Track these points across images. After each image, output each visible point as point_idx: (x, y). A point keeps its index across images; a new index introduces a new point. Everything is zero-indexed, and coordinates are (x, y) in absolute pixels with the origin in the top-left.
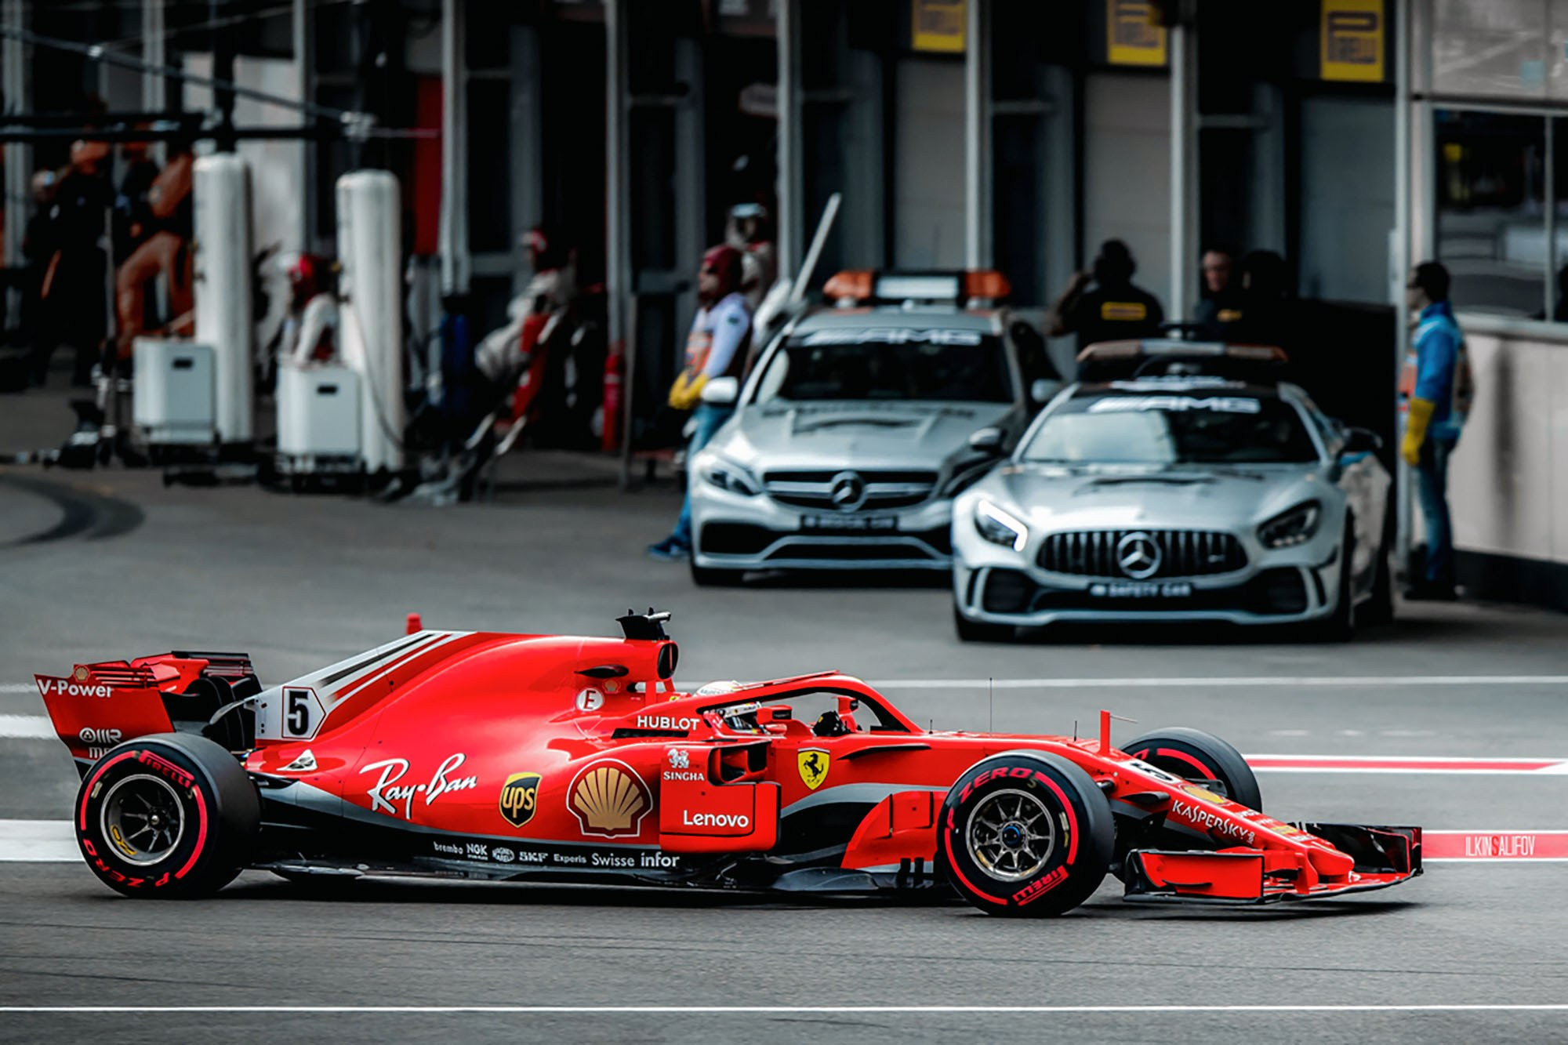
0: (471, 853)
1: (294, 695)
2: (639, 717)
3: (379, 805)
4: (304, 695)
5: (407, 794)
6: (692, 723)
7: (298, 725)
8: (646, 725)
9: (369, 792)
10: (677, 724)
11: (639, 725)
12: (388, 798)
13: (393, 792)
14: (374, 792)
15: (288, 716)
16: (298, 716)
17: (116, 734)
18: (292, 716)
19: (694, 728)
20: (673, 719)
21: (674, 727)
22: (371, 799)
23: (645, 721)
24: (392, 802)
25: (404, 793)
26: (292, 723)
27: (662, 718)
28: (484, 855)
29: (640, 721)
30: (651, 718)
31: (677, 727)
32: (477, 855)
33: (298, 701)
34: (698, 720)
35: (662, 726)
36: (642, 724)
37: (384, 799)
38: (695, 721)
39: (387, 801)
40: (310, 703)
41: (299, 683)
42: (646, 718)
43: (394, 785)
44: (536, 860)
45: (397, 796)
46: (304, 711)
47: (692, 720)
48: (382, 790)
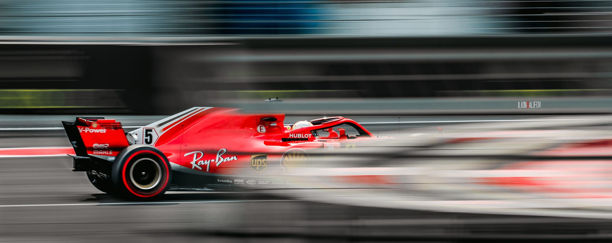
0: (236, 182)
1: (147, 131)
2: (290, 134)
3: (195, 167)
4: (151, 131)
5: (207, 163)
6: (309, 136)
7: (149, 141)
8: (292, 137)
9: (191, 163)
10: (304, 136)
11: (290, 137)
12: (199, 164)
13: (201, 162)
14: (193, 163)
15: (145, 138)
16: (148, 138)
17: (107, 145)
18: (146, 138)
19: (310, 137)
20: (302, 134)
21: (303, 137)
22: (192, 165)
23: (292, 135)
24: (201, 166)
25: (206, 163)
26: (146, 140)
27: (298, 134)
28: (242, 183)
29: (290, 135)
30: (294, 134)
31: (304, 137)
32: (239, 183)
33: (149, 133)
34: (311, 135)
35: (298, 137)
36: (291, 136)
37: (197, 165)
38: (310, 135)
39: (199, 166)
40: (153, 133)
41: (149, 126)
42: (293, 134)
43: (201, 159)
44: (265, 183)
45: (203, 164)
46: (151, 136)
47: (309, 135)
48: (196, 162)
